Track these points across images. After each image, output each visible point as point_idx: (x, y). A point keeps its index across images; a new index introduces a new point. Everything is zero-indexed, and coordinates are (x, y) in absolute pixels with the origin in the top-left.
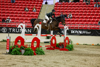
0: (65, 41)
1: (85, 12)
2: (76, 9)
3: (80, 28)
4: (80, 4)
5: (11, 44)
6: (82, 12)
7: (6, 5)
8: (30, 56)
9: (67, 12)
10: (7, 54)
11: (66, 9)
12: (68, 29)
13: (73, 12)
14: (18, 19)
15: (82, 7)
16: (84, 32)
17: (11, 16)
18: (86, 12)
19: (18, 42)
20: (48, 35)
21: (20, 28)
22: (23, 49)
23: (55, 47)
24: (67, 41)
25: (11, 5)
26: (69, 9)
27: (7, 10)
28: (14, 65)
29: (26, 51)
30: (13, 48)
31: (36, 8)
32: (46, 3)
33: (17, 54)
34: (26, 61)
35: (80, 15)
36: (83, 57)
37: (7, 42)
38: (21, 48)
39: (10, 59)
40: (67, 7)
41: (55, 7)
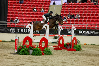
0: (72, 41)
1: (92, 12)
2: (84, 10)
3: (87, 28)
4: (87, 5)
5: (19, 44)
6: (90, 12)
7: (14, 6)
8: (38, 56)
9: (74, 12)
10: (15, 53)
11: (74, 9)
12: (75, 29)
13: (81, 12)
14: (27, 20)
15: (90, 7)
16: (92, 32)
17: (19, 17)
18: (94, 12)
19: (26, 42)
20: (56, 35)
21: (28, 29)
22: (31, 49)
23: (62, 47)
24: (75, 41)
25: (20, 6)
26: (76, 10)
27: (15, 11)
28: (22, 64)
29: (34, 51)
30: (21, 48)
31: (44, 9)
32: (54, 4)
33: (25, 54)
34: (34, 60)
35: (88, 15)
36: (91, 57)
37: (15, 42)
38: (29, 48)
39: (19, 59)
40: (75, 7)
41: (63, 7)
